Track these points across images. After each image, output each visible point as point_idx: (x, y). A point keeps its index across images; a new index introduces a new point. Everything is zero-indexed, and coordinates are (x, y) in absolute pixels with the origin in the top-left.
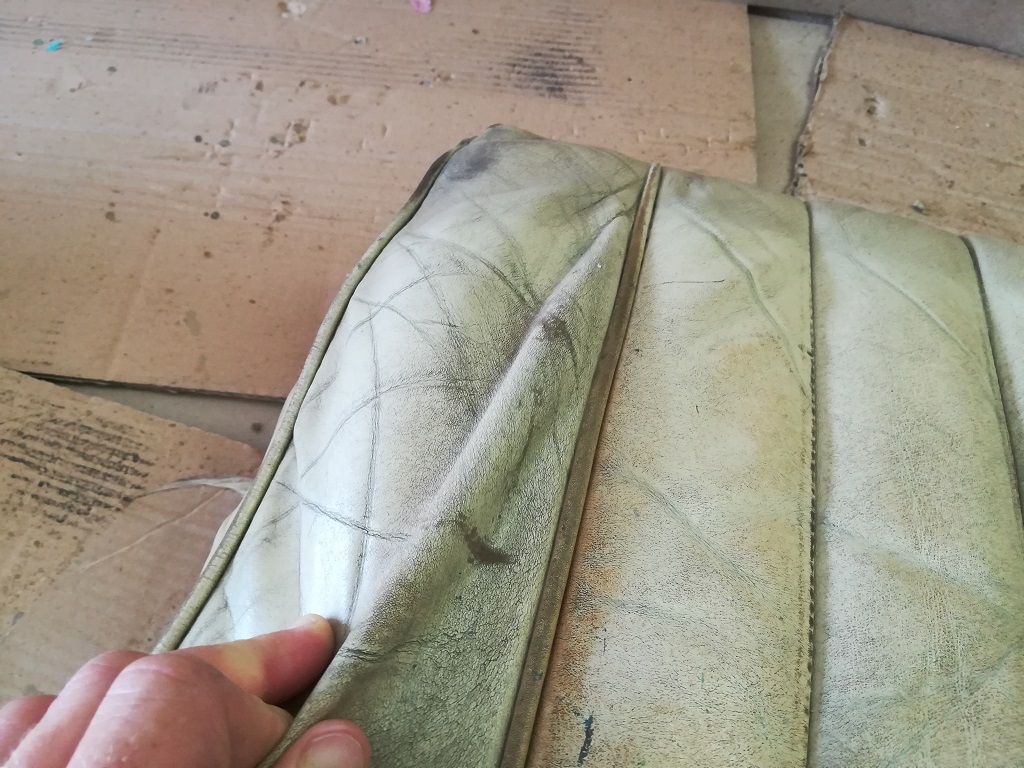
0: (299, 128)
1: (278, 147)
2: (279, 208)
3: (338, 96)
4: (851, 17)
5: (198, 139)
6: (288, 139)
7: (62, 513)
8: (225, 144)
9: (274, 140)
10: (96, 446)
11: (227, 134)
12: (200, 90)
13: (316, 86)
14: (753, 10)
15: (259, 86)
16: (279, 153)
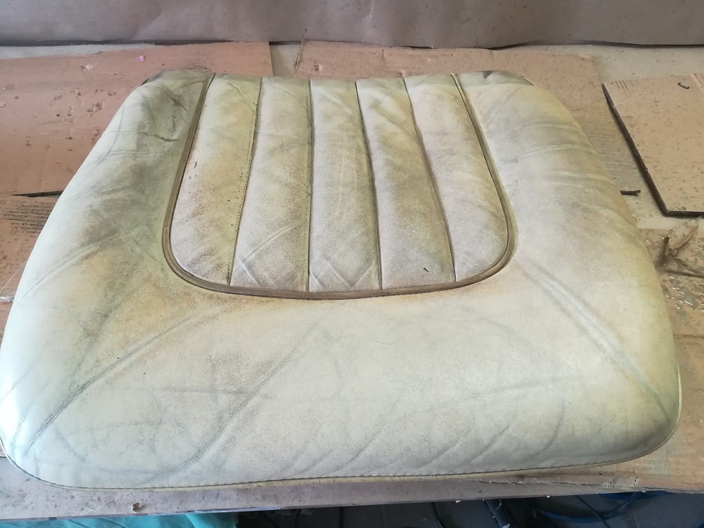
0: (99, 105)
1: (91, 113)
2: (96, 132)
3: (112, 93)
4: (307, 40)
5: (58, 115)
6: (95, 109)
7: (34, 231)
8: (69, 115)
9: (89, 111)
10: (42, 210)
11: (69, 112)
12: (55, 99)
13: (102, 91)
14: (271, 43)
15: (79, 94)
16: (92, 115)
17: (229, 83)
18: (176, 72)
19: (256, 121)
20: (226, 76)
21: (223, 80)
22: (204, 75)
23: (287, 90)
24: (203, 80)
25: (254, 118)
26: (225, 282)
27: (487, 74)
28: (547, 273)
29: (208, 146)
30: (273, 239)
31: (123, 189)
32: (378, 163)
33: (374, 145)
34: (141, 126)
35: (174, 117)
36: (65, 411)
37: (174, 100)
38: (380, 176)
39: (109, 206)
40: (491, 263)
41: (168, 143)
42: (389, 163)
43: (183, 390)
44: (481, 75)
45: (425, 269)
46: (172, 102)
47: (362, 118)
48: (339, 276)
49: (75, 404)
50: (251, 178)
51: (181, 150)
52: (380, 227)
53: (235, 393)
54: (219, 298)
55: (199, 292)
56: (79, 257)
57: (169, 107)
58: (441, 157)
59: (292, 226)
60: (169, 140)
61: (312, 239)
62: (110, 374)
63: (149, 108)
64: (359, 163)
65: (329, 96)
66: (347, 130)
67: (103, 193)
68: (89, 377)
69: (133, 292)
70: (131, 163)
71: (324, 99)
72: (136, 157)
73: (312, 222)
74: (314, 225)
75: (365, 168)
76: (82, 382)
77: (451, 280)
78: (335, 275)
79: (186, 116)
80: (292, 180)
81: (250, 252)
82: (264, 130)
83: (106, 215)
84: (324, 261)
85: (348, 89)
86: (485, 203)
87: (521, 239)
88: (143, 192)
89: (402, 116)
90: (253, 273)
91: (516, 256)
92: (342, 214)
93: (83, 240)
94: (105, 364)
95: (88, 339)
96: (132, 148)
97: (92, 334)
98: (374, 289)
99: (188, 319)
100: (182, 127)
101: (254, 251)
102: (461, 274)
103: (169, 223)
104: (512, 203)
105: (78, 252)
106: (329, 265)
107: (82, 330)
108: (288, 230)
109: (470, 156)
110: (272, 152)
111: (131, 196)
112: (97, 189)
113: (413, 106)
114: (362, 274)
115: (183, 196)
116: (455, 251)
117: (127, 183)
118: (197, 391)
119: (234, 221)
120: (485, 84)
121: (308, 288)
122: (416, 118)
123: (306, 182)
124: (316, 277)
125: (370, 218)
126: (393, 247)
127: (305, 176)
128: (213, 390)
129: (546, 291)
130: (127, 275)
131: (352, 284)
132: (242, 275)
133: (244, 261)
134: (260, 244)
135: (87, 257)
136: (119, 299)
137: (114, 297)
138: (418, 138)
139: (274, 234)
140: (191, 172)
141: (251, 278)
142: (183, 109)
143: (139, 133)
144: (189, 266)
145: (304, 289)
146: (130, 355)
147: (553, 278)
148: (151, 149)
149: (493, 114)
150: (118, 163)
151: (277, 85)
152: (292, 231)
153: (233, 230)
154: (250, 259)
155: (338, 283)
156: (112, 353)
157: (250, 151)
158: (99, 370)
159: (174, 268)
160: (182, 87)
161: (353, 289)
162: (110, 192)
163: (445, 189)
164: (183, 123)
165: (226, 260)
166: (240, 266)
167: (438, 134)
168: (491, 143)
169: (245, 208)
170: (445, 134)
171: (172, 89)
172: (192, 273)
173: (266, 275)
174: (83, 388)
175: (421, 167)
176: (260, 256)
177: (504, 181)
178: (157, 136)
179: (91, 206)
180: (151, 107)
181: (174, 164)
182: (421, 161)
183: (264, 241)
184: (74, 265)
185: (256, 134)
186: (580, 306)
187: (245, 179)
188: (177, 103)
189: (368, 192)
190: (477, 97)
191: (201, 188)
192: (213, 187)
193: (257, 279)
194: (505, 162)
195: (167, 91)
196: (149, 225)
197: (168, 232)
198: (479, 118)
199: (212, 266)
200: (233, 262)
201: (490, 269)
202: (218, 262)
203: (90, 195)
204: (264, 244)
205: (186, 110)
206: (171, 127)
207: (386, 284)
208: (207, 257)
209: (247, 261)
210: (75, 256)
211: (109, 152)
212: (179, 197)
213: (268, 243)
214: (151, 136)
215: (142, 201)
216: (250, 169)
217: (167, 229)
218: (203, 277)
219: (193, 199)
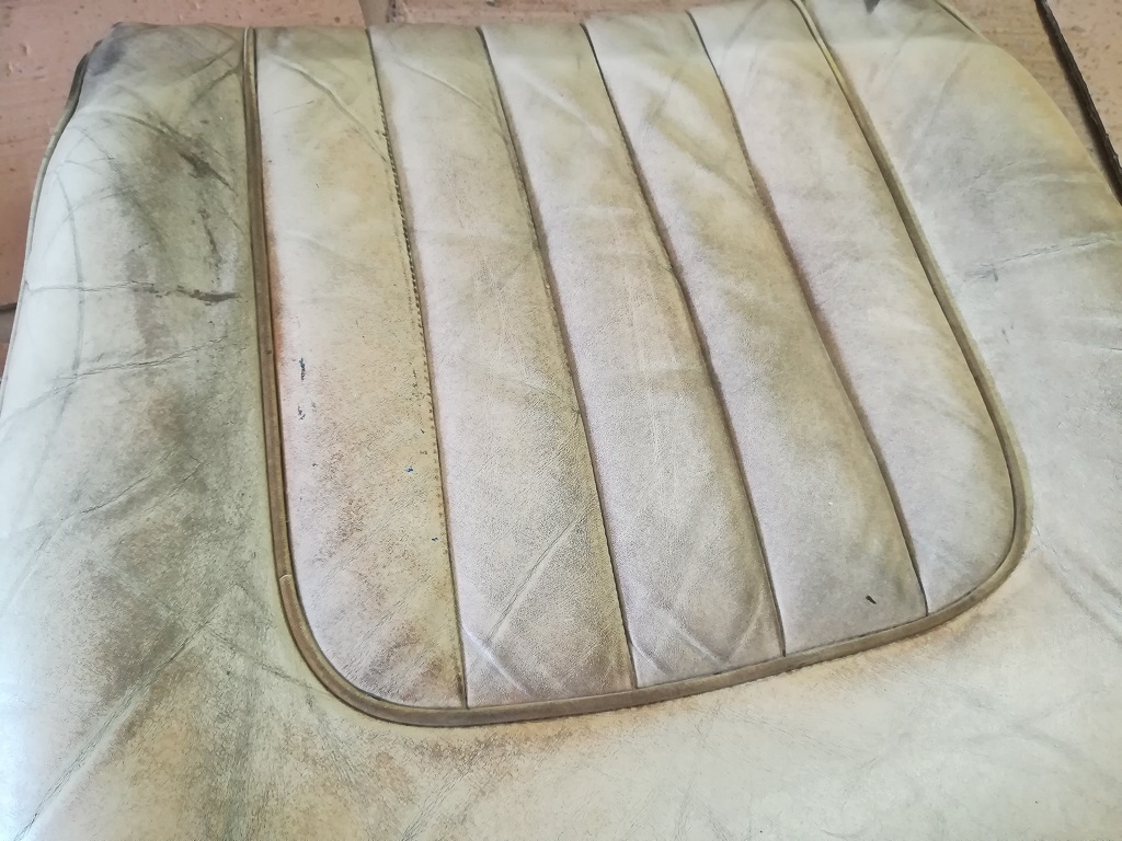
17: (301, 73)
18: (158, 39)
19: (398, 190)
20: (284, 42)
21: (286, 61)
22: (227, 43)
23: (445, 81)
24: (235, 62)
25: (392, 180)
26: (455, 702)
29: (315, 301)
30: (538, 573)
31: (154, 489)
32: (707, 304)
33: (683, 245)
34: (135, 267)
35: (204, 214)
37: (192, 160)
38: (720, 345)
39: (137, 555)
40: (993, 564)
41: (216, 310)
42: (737, 304)
45: (869, 598)
46: (187, 168)
47: (631, 152)
48: (697, 644)
50: (438, 383)
51: (252, 321)
54: (455, 751)
56: (109, 737)
57: (184, 185)
58: (830, 266)
59: (569, 524)
60: (215, 298)
61: (616, 549)
63: (137, 203)
64: (669, 311)
65: (545, 89)
66: (614, 201)
67: (111, 516)
69: (266, 798)
70: (147, 397)
71: (535, 100)
72: (152, 374)
73: (606, 499)
74: (615, 510)
75: (684, 324)
77: (919, 612)
78: (689, 644)
79: (231, 200)
80: (537, 383)
81: (497, 616)
82: (424, 224)
83: (136, 589)
84: (661, 613)
86: (956, 404)
87: (1038, 490)
88: (202, 487)
89: (719, 141)
90: (515, 672)
91: (1037, 536)
93: (104, 680)
96: (134, 346)
98: (770, 656)
100: (235, 247)
101: (505, 614)
102: (938, 589)
103: (288, 562)
104: (1002, 390)
105: (102, 721)
106: (672, 622)
108: (564, 538)
109: (894, 261)
110: (467, 299)
111: (177, 509)
112: (86, 503)
113: (734, 105)
114: (744, 631)
115: (300, 479)
116: (913, 535)
117: (157, 470)
119: (436, 528)
120: (874, 31)
121: (634, 678)
122: (747, 141)
123: (562, 375)
124: (649, 654)
125: (729, 472)
126: (796, 552)
127: (557, 361)
130: (239, 752)
131: (724, 655)
132: (489, 679)
133: (487, 642)
134: (513, 591)
135: (130, 730)
138: (764, 201)
139: (536, 556)
140: (296, 397)
141: (509, 682)
142: (220, 185)
143: (136, 290)
144: (366, 678)
148: (181, 337)
149: (917, 134)
150: (112, 401)
151: (416, 63)
152: (573, 540)
153: (440, 553)
154: (499, 636)
155: (697, 659)
157: (413, 295)
159: (335, 690)
160: (193, 104)
161: (726, 666)
162: (123, 511)
164: (233, 233)
165: (445, 642)
166: (479, 659)
167: (809, 195)
168: (921, 212)
169: (450, 479)
170: (828, 197)
171: (173, 119)
172: (378, 695)
173: (544, 671)
175: (793, 295)
176: (520, 626)
177: (975, 332)
178: (181, 290)
179: (90, 565)
180: (143, 198)
181: (249, 378)
183: (520, 580)
184: (106, 763)
185: (408, 232)
187: (425, 388)
188: (201, 169)
189: (706, 392)
190: (870, 80)
191: (338, 447)
192: (363, 436)
193: (525, 685)
194: (968, 275)
195: (165, 130)
196: (244, 582)
197: (293, 588)
198: (886, 140)
199: (421, 671)
200: (460, 642)
201: (990, 576)
202: (430, 656)
203: (77, 526)
204: (521, 588)
205: (227, 184)
206: (206, 249)
207: (792, 644)
208: (405, 650)
209: (494, 641)
210: (100, 734)
211: (76, 365)
212: (289, 474)
213: (530, 585)
214: (167, 294)
215: (208, 513)
216: (427, 350)
217: (286, 582)
218: (404, 699)
219: (329, 485)
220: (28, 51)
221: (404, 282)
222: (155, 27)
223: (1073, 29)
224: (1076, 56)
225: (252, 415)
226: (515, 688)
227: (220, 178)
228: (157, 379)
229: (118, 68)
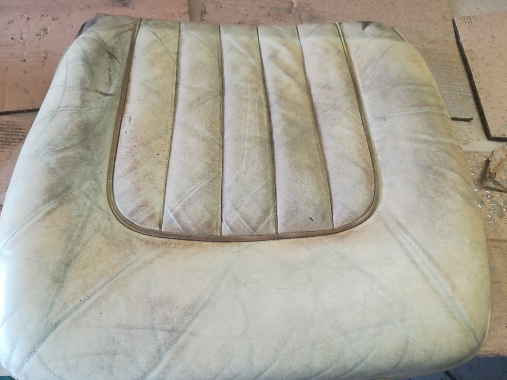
0: (45, 30)
1: (39, 37)
2: (44, 55)
3: (55, 18)
5: (12, 39)
6: (42, 34)
8: (22, 39)
9: (37, 35)
11: (22, 35)
12: (9, 23)
13: (47, 16)
15: (28, 19)
16: (40, 39)
17: (153, 32)
18: (108, 18)
19: (177, 71)
20: (150, 23)
21: (148, 28)
22: (132, 21)
23: (201, 39)
24: (132, 27)
25: (175, 68)
26: (157, 229)
27: (365, 24)
28: (403, 228)
29: (139, 100)
30: (194, 192)
31: (73, 146)
32: (276, 117)
33: (273, 98)
34: (83, 82)
35: (110, 70)
36: (44, 344)
37: (109, 53)
38: (277, 130)
39: (63, 163)
40: (361, 214)
41: (106, 98)
42: (285, 118)
43: (131, 328)
44: (360, 26)
45: (311, 218)
46: (107, 55)
47: (263, 68)
48: (245, 224)
49: (51, 339)
50: (175, 130)
51: (117, 104)
52: (277, 180)
53: (169, 331)
54: (153, 243)
55: (138, 238)
56: (42, 214)
57: (105, 60)
58: (325, 111)
59: (208, 179)
60: (107, 95)
61: (224, 190)
62: (75, 315)
63: (88, 63)
64: (261, 118)
65: (236, 45)
66: (251, 82)
67: (57, 151)
68: (60, 317)
69: (87, 242)
70: (77, 120)
71: (232, 48)
72: (81, 113)
73: (224, 174)
74: (226, 177)
75: (266, 123)
76: (54, 321)
77: (330, 227)
78: (242, 223)
79: (119, 68)
80: (208, 134)
81: (177, 203)
82: (183, 82)
83: (61, 173)
84: (234, 211)
85: (252, 36)
86: (359, 160)
87: (385, 192)
88: (89, 148)
89: (295, 67)
90: (179, 222)
91: (380, 208)
92: (247, 168)
93: (45, 197)
94: (71, 306)
95: (56, 286)
96: (77, 105)
97: (59, 281)
98: (272, 233)
99: (131, 264)
100: (117, 81)
101: (179, 203)
102: (338, 220)
103: (112, 176)
104: (379, 158)
105: (41, 209)
106: (238, 215)
107: (51, 278)
108: (205, 183)
109: (348, 111)
110: (190, 106)
111: (79, 153)
112: (51, 147)
113: (305, 56)
114: (263, 222)
115: (121, 151)
116: (334, 201)
117: (75, 141)
118: (141, 328)
119: (163, 174)
120: (363, 36)
121: (221, 233)
122: (307, 69)
123: (218, 134)
124: (228, 224)
125: (269, 171)
126: (286, 199)
127: (218, 129)
128: (153, 328)
129: (401, 244)
130: (82, 227)
131: (255, 230)
132: (170, 223)
133: (172, 211)
134: (184, 196)
135: (49, 213)
136: (78, 248)
137: (73, 248)
138: (308, 89)
139: (194, 187)
140: (126, 127)
141: (177, 225)
142: (117, 62)
143: (82, 89)
144: (129, 215)
145: (219, 234)
146: (89, 298)
147: (407, 233)
148: (93, 104)
150: (67, 119)
151: (193, 33)
152: (208, 184)
153: (162, 182)
154: (176, 209)
155: (245, 229)
156: (75, 296)
157: (173, 103)
158: (67, 311)
159: (118, 217)
160: (114, 37)
161: (255, 234)
162: (62, 150)
163: (328, 143)
164: (118, 76)
165: (158, 209)
166: (169, 215)
167: (324, 87)
168: (365, 97)
169: (171, 160)
170: (330, 88)
171: (106, 41)
172: (132, 221)
173: (189, 223)
174: (56, 325)
175: (309, 119)
176: (184, 207)
177: (374, 138)
178: (96, 91)
179: (48, 164)
180: (90, 62)
181: (112, 120)
182: (309, 112)
183: (187, 193)
184: (39, 221)
185: (177, 84)
186: (426, 259)
187: (170, 132)
188: (112, 56)
189: (268, 146)
190: (356, 51)
191: (135, 144)
192: (144, 142)
193: (182, 227)
194: (376, 118)
195: (103, 43)
196: (96, 179)
197: (111, 184)
198: (357, 72)
199: (147, 216)
200: (163, 211)
201: (360, 218)
202: (152, 212)
203: (47, 153)
204: (187, 196)
205: (119, 62)
206: (107, 80)
207: (281, 230)
208: (143, 208)
209: (174, 211)
210: (40, 212)
211: (59, 108)
212: (118, 150)
213: (190, 195)
214: (92, 91)
215: (89, 156)
216: (174, 121)
217: (110, 181)
218: (140, 224)
219: (130, 154)
220: (74, 27)
221: (171, 99)
222: (109, 15)
223: (470, 50)
224: (469, 61)
225: (110, 131)
226: (178, 228)
227: (117, 60)
228: (82, 115)
229: (94, 26)
